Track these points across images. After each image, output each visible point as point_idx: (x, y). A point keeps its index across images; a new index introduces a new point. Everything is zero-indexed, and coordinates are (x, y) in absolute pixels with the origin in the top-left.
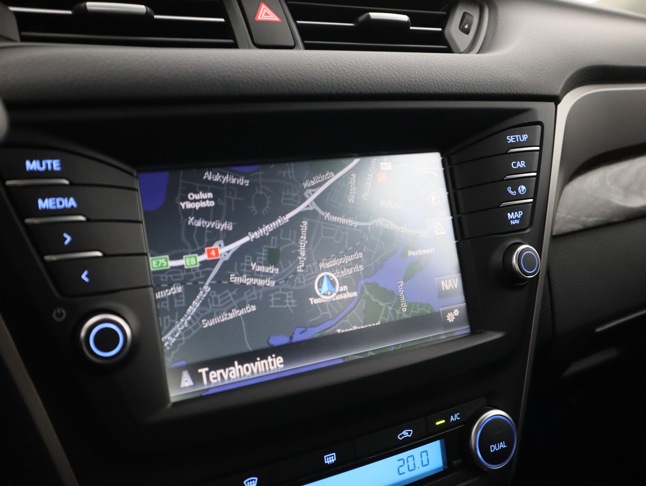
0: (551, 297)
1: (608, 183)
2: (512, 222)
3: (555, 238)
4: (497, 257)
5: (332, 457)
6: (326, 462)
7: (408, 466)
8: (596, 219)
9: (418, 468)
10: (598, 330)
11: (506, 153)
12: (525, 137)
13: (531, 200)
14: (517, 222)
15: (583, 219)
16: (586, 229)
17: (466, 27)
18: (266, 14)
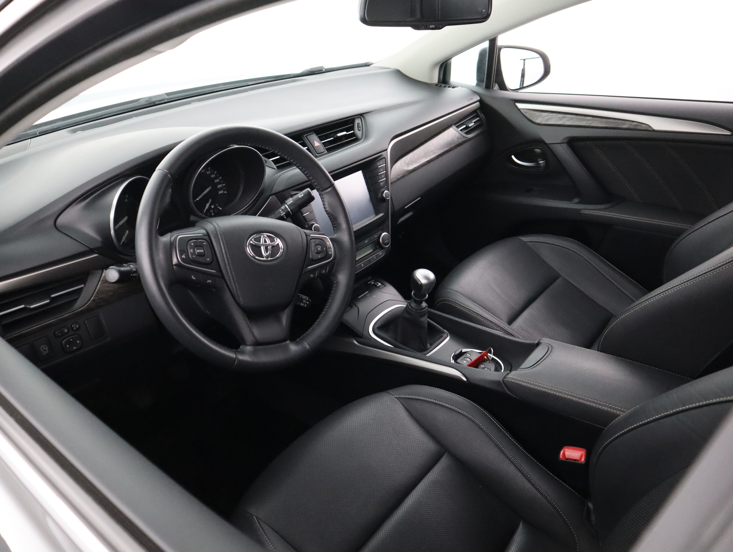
0: (393, 207)
1: (403, 164)
2: (382, 185)
3: (392, 183)
4: (380, 195)
8: (401, 176)
10: (406, 207)
11: (378, 168)
12: (382, 163)
13: (385, 179)
14: (383, 185)
15: (398, 177)
16: (398, 179)
17: (360, 129)
18: (317, 144)
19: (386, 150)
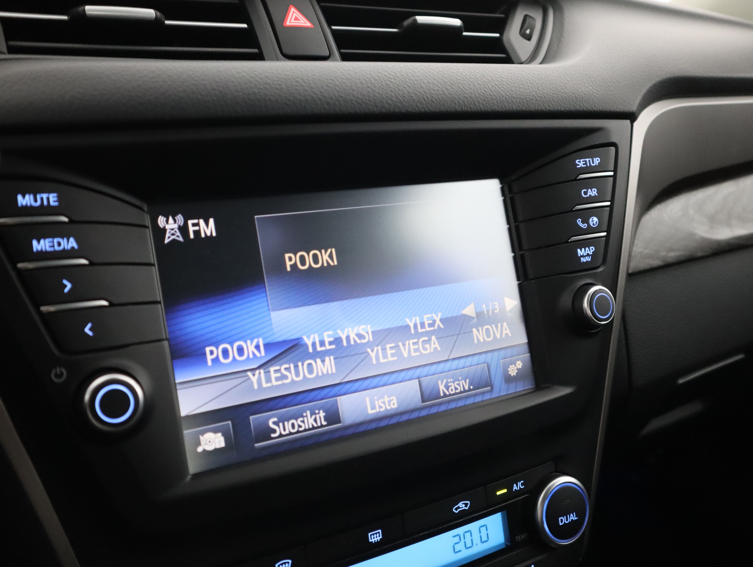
0: (627, 344)
1: (691, 212)
2: (583, 260)
3: (631, 276)
4: (566, 300)
5: (378, 535)
6: (370, 541)
7: (465, 542)
8: (677, 253)
9: (477, 545)
11: (575, 180)
12: (597, 161)
13: (604, 234)
14: (589, 259)
15: (664, 254)
16: (667, 266)
17: (528, 32)
18: (296, 19)
19: (632, 117)
